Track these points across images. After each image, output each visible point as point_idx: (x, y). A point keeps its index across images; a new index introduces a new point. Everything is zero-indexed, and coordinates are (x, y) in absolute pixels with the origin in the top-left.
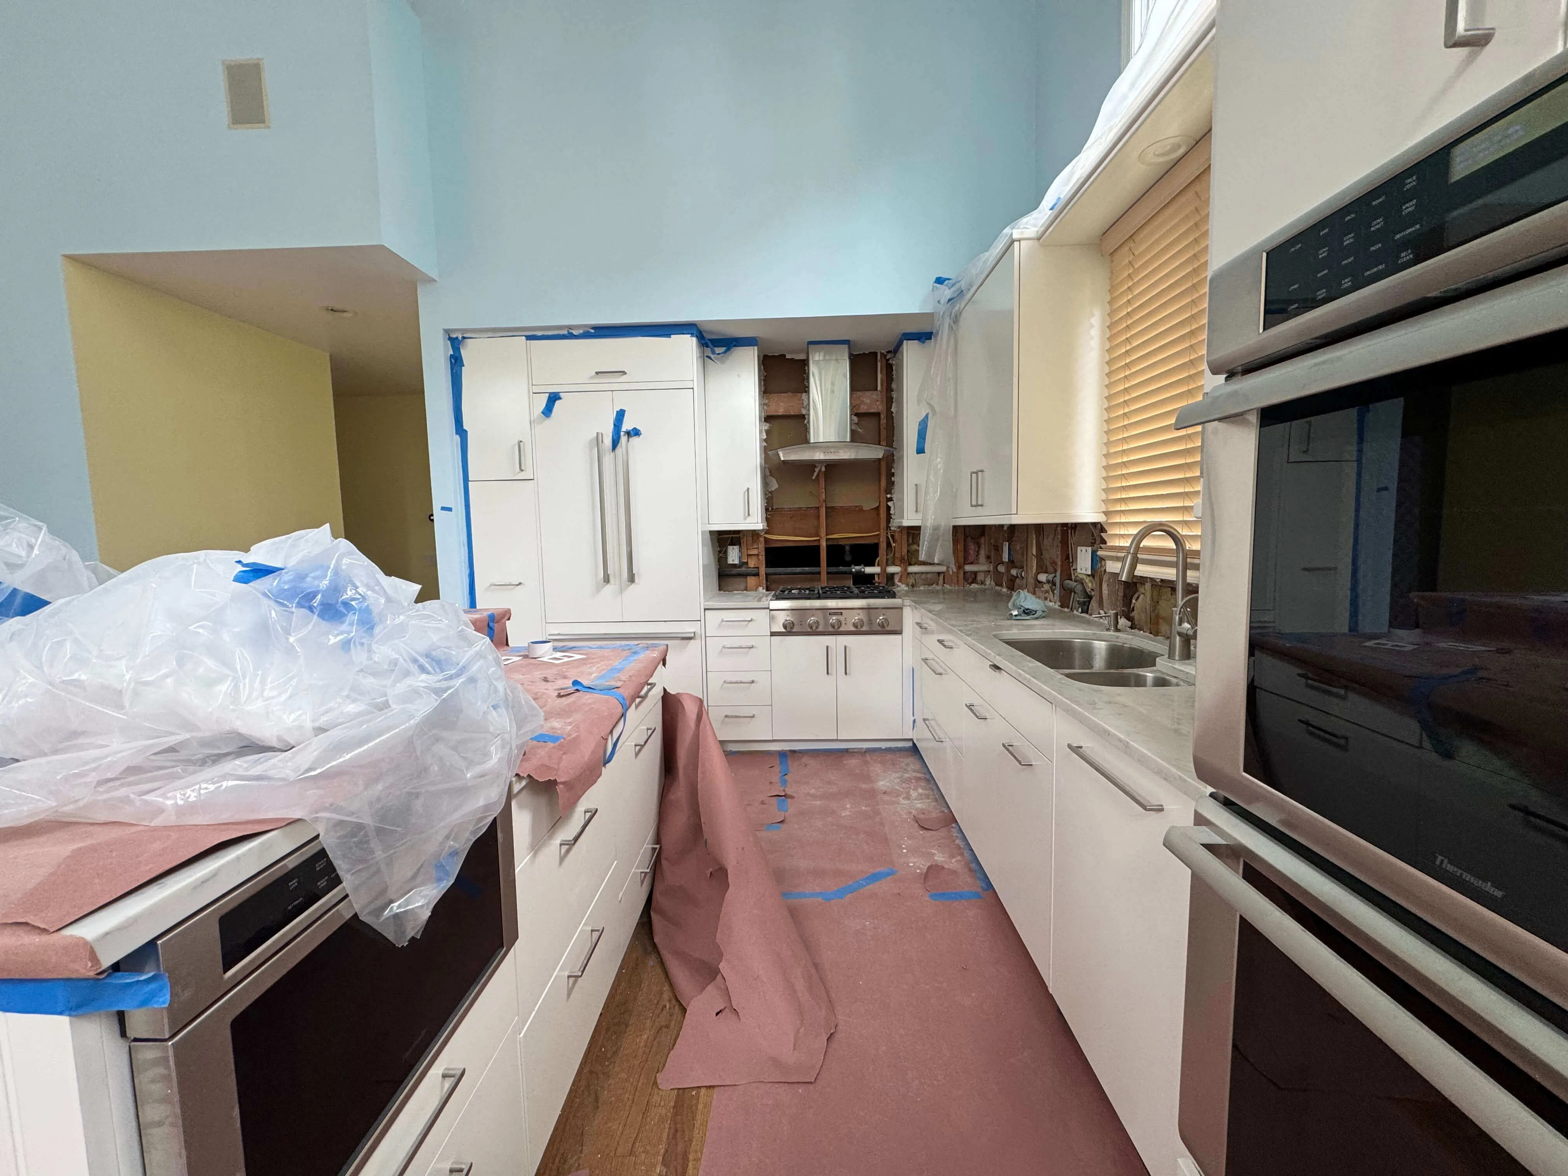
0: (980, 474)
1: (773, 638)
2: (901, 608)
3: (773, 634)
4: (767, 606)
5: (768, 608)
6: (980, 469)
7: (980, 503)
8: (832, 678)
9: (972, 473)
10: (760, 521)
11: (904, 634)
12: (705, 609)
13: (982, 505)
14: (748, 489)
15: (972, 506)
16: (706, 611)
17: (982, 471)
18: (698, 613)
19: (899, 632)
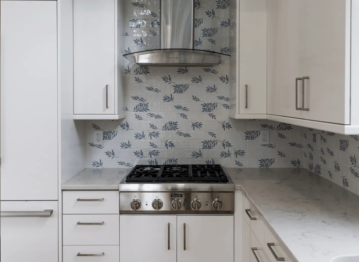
0: (305, 80)
1: (122, 216)
2: (233, 192)
3: (122, 212)
4: (117, 189)
5: (118, 190)
6: (306, 76)
7: (305, 107)
8: (173, 251)
9: (297, 79)
10: (116, 113)
11: (235, 214)
12: (63, 190)
13: (308, 110)
14: (107, 86)
15: (297, 109)
16: (64, 192)
17: (308, 78)
18: (54, 194)
19: (231, 212)
